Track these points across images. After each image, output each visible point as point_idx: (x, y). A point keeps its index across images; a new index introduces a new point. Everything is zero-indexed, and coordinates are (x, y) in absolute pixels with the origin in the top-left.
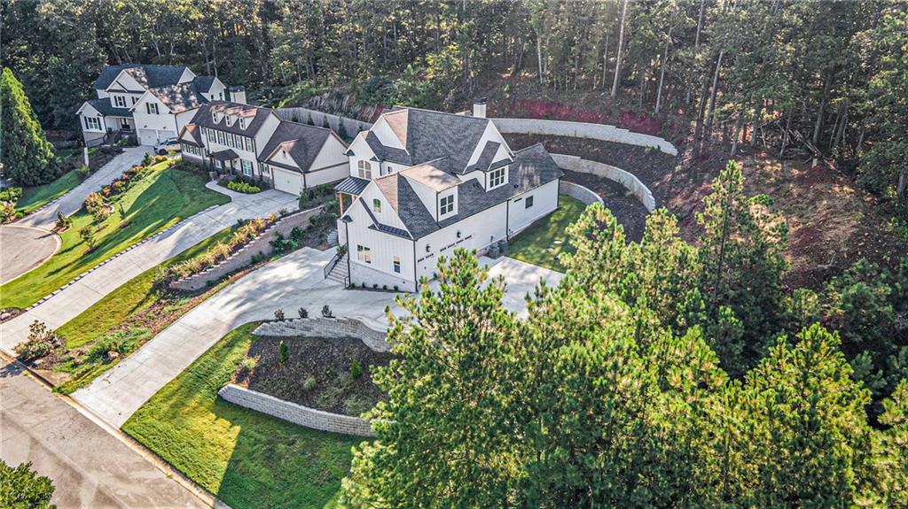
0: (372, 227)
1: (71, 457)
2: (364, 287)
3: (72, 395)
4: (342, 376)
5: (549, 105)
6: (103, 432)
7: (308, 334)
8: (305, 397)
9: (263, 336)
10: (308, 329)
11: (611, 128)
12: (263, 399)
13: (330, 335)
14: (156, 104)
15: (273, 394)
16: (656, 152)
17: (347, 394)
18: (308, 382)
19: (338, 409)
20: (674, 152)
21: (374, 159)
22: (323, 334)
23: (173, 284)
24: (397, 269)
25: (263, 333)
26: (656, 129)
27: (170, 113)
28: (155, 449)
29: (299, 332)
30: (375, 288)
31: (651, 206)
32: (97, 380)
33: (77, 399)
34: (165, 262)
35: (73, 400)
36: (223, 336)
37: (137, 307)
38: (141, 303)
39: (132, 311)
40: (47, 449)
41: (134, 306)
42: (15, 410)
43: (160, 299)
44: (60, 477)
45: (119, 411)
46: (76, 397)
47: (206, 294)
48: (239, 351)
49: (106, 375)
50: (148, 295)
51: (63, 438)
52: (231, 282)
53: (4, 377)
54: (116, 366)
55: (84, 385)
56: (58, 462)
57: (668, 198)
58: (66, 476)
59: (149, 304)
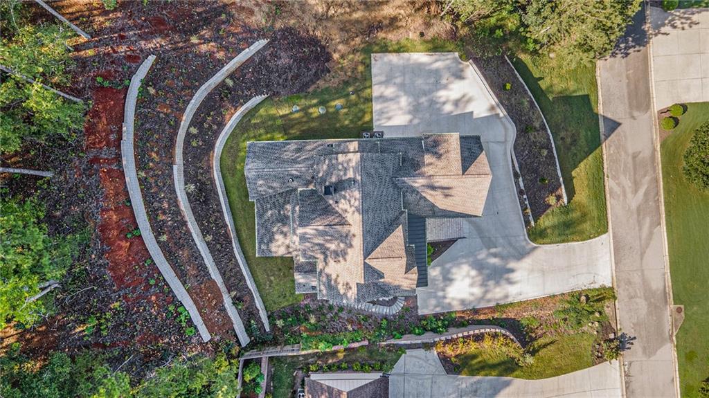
1: (634, 229)
3: (611, 286)
6: (614, 237)
31: (261, 43)
32: (597, 286)
33: (610, 278)
34: (517, 377)
35: (613, 279)
36: (543, 246)
37: (548, 344)
38: (545, 346)
39: (552, 343)
40: (641, 245)
41: (548, 346)
42: (639, 295)
43: (533, 339)
44: (643, 218)
45: (602, 246)
46: (610, 281)
47: (512, 315)
48: (546, 221)
49: (592, 285)
50: (538, 351)
51: (631, 248)
52: (498, 307)
53: (630, 337)
54: (586, 288)
55: (604, 288)
56: (640, 230)
57: (251, 31)
58: (641, 217)
59: (541, 341)
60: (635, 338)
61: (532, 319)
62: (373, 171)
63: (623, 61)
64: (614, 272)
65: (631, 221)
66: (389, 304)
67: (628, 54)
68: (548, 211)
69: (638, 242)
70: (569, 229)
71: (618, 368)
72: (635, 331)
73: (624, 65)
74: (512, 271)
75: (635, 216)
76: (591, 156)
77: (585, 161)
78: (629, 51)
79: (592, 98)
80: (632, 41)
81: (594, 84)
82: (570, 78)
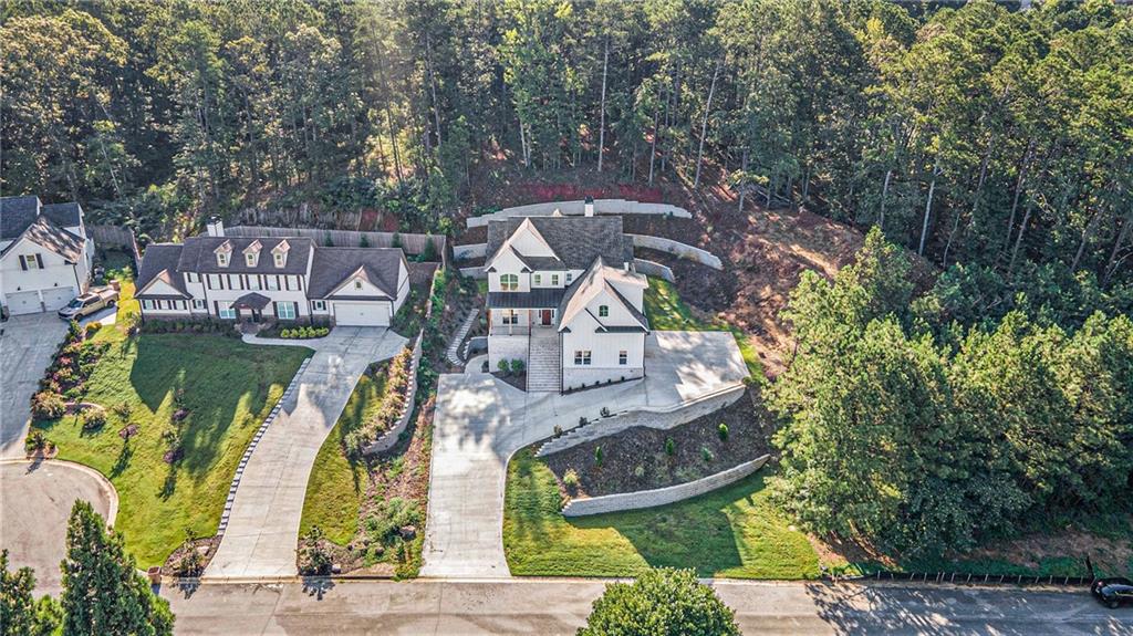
0: (599, 330)
1: (514, 609)
2: (584, 388)
3: (420, 575)
4: (659, 457)
5: (552, 187)
6: (503, 585)
7: (591, 438)
8: (644, 483)
9: (547, 455)
10: (591, 434)
11: (621, 202)
12: (612, 499)
13: (613, 432)
14: (39, 256)
15: (614, 492)
16: (671, 217)
17: (672, 468)
18: (640, 471)
19: (676, 481)
20: (690, 216)
21: (525, 270)
22: (607, 433)
23: (366, 450)
24: (623, 361)
25: (546, 452)
26: (659, 197)
27: (67, 263)
28: (567, 573)
29: (583, 439)
30: (598, 385)
31: (717, 263)
32: (425, 554)
33: (432, 575)
34: (333, 432)
35: (430, 578)
36: (505, 470)
37: (357, 484)
38: (356, 479)
39: (357, 489)
40: (484, 615)
41: (353, 483)
42: (395, 608)
43: (370, 468)
44: (533, 624)
45: (489, 565)
46: (428, 574)
47: (413, 447)
48: (542, 475)
49: (428, 547)
50: (353, 469)
51: (481, 603)
52: (430, 426)
53: (324, 593)
54: (427, 537)
55: (420, 564)
56: (511, 617)
57: (726, 255)
58: (535, 620)
59: (365, 477)
60: (320, 598)
61: (400, 469)
62: (606, 231)
63: (814, 614)
64: (443, 580)
65: (528, 606)
66: (460, 353)
67: (828, 621)
68: (555, 477)
69: (489, 612)
70: (524, 513)
71: (278, 575)
72: (333, 599)
73: (808, 614)
74: (478, 441)
75: (538, 612)
76: (641, 558)
77: (632, 547)
78: (832, 622)
79: (737, 572)
80: (852, 628)
81: (763, 577)
82: (762, 541)
